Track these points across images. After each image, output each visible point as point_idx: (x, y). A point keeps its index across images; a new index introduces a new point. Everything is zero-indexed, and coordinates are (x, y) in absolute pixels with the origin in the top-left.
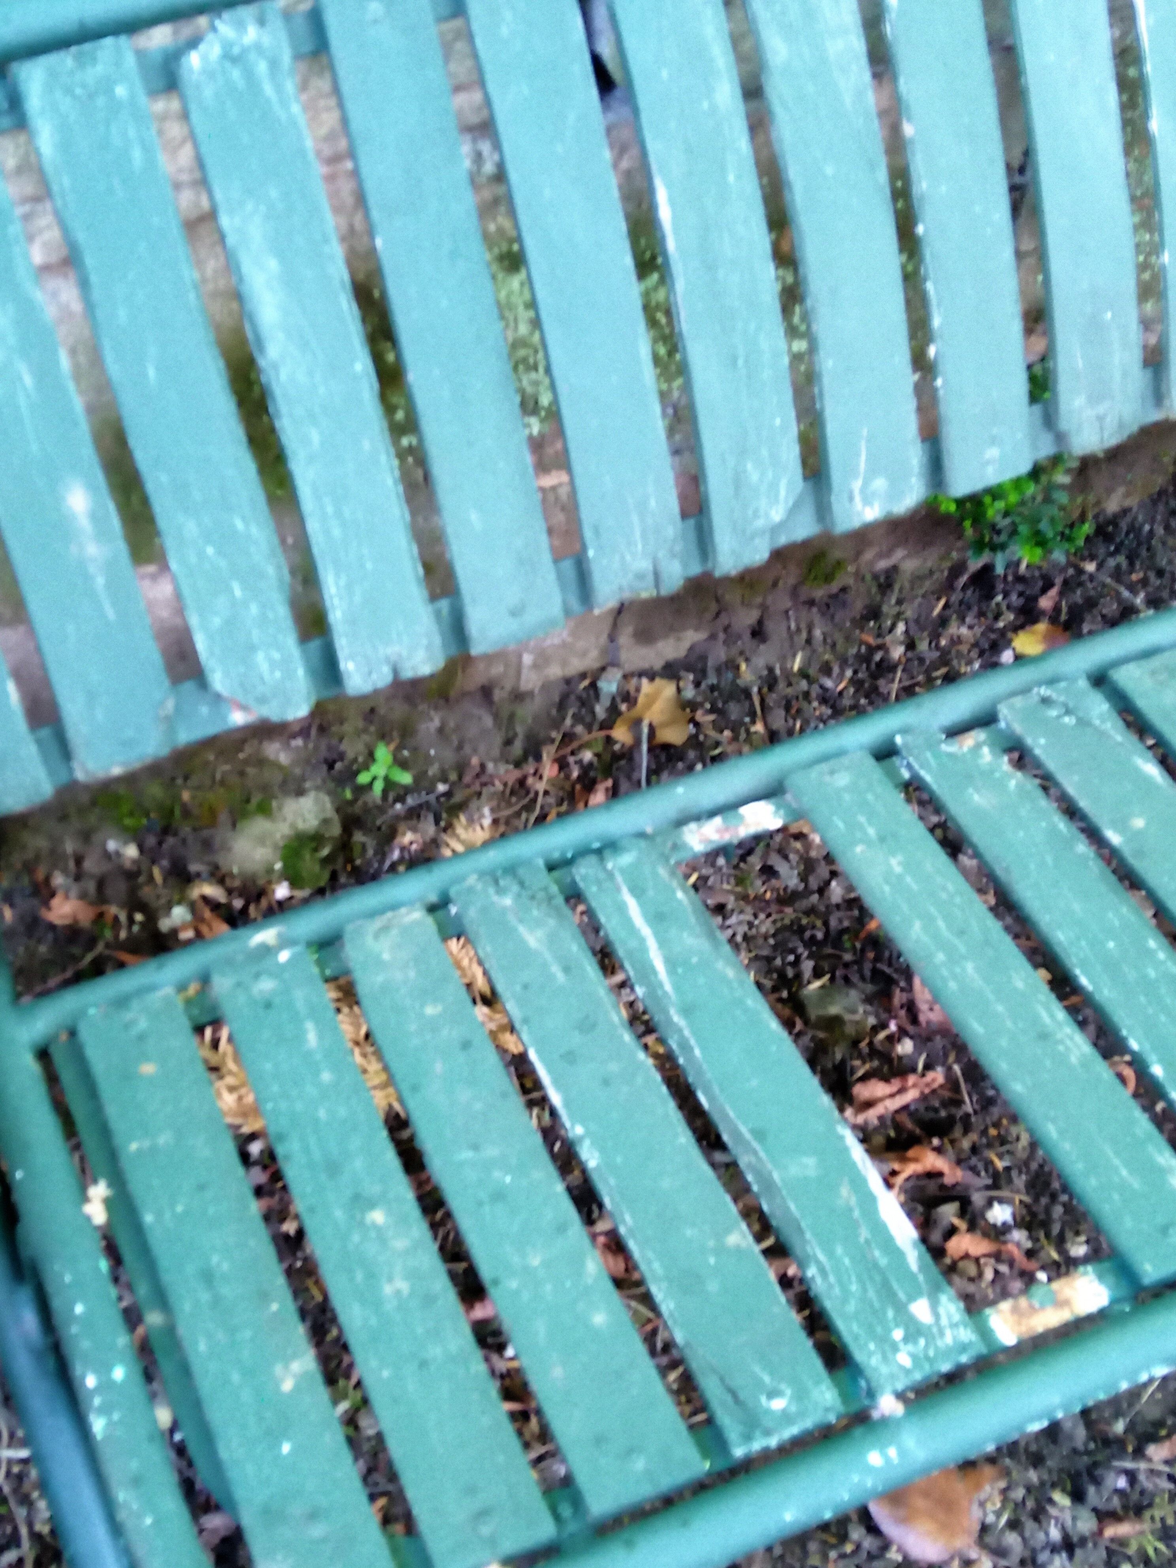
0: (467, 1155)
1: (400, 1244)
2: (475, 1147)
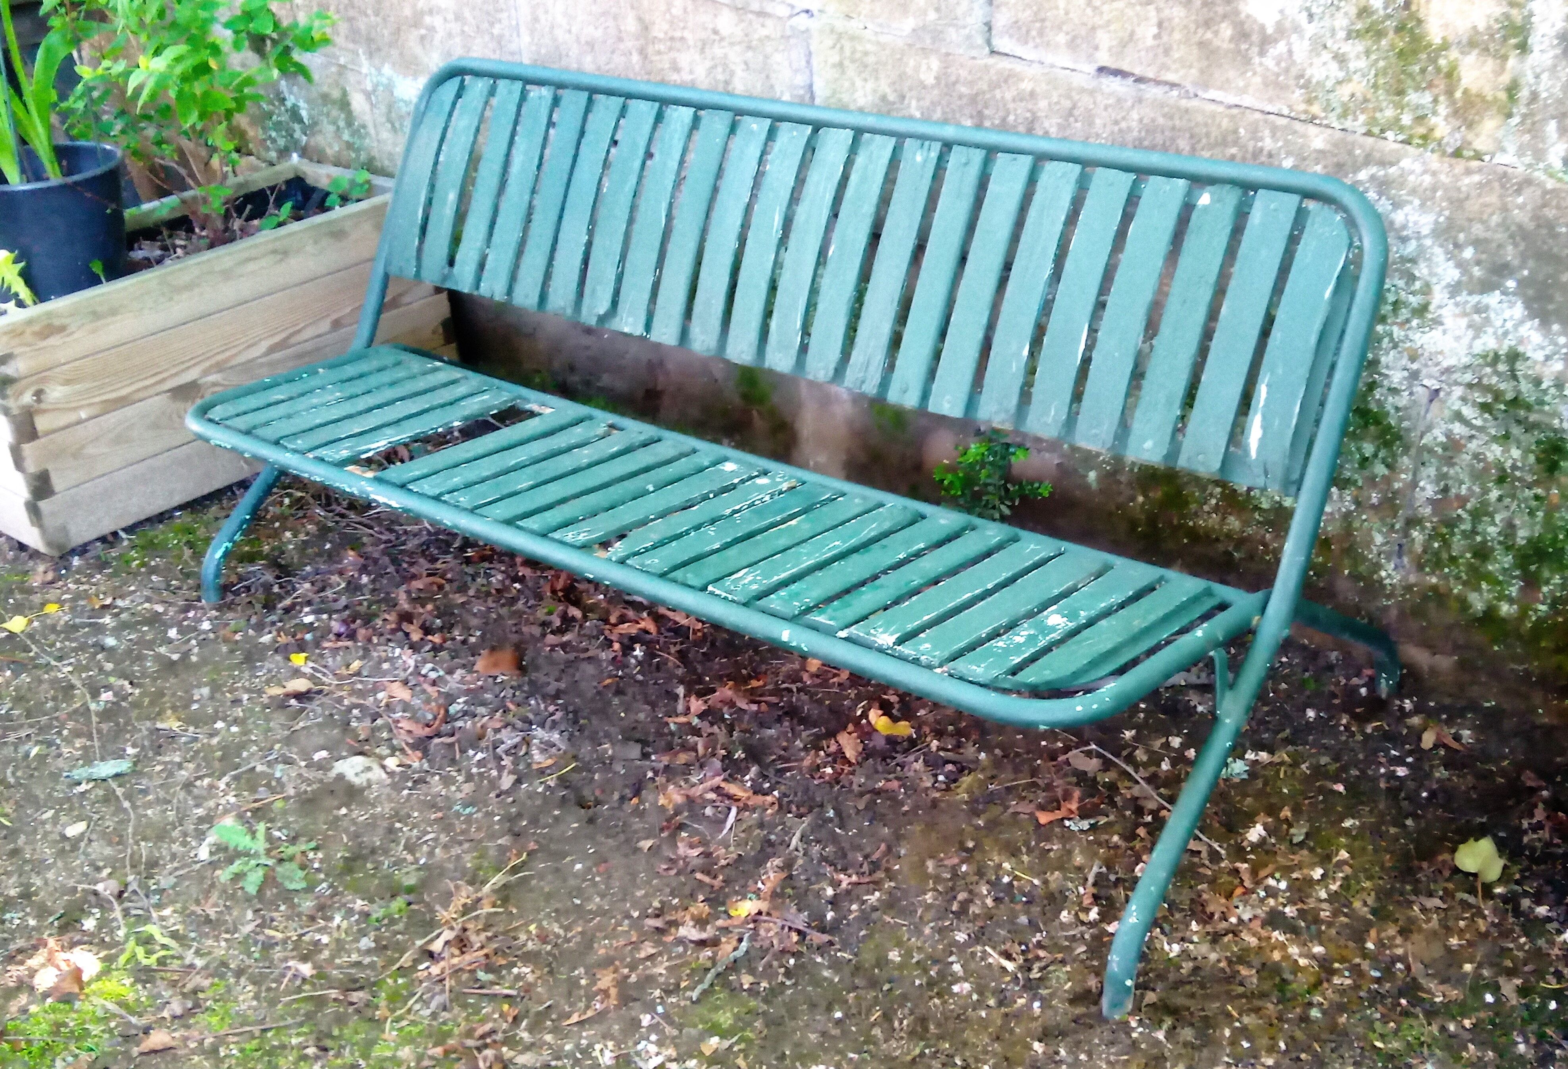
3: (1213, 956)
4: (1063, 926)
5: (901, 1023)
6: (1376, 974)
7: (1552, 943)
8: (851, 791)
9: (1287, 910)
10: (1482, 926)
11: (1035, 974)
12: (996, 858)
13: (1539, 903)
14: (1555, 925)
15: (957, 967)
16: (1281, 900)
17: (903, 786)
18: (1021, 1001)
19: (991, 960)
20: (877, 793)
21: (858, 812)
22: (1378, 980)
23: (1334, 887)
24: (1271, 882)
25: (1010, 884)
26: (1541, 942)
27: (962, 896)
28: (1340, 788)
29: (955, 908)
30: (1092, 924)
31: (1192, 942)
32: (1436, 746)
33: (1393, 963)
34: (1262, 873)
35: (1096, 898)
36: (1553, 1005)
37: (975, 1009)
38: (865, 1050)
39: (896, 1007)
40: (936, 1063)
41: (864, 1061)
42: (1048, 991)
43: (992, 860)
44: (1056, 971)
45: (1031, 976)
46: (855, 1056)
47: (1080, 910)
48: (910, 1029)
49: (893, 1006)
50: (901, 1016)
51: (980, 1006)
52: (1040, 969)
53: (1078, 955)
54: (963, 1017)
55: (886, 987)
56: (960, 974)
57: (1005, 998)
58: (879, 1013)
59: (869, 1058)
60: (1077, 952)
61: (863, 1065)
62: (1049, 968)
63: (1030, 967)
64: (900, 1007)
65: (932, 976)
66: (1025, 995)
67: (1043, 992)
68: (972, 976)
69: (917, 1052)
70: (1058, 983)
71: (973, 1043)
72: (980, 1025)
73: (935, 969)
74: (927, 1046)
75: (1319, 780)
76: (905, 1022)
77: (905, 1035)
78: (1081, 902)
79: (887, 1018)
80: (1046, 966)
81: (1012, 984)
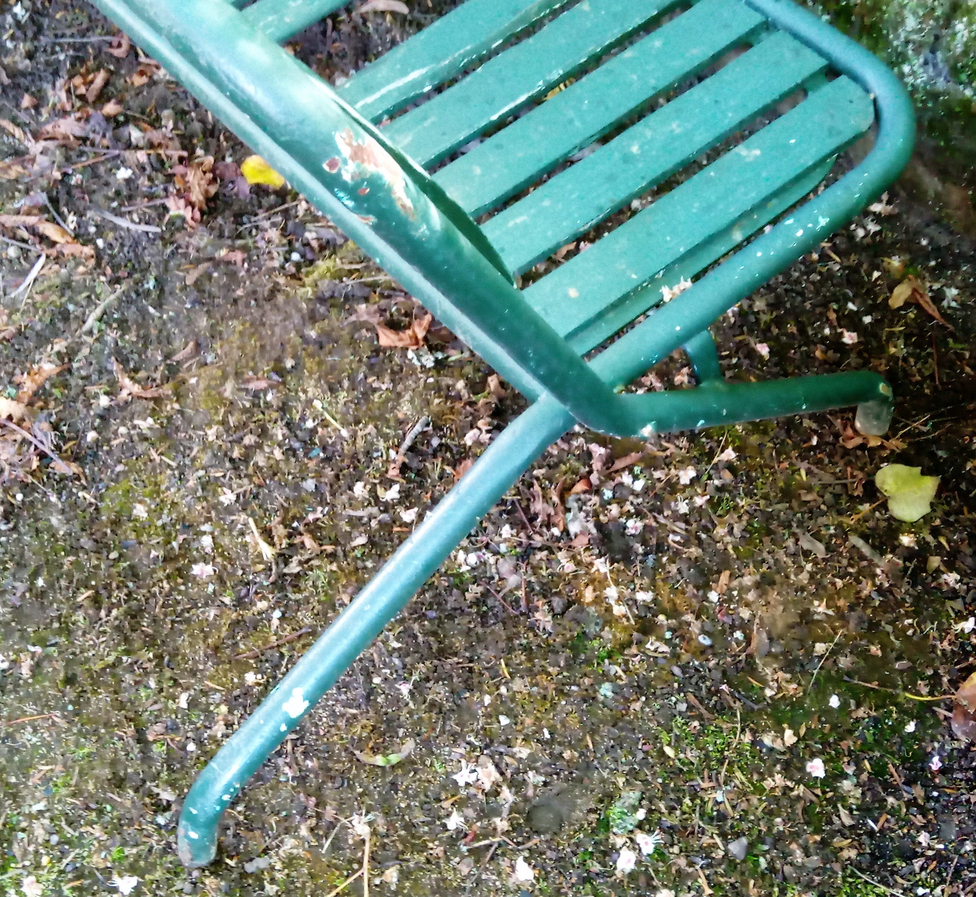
0: (577, 124)
1: (649, 134)
2: (571, 121)
3: (513, 580)
4: (352, 503)
5: (109, 612)
6: (706, 641)
7: (943, 631)
8: (186, 255)
9: (631, 523)
10: (867, 588)
11: (294, 568)
12: (311, 391)
13: (951, 567)
14: (958, 605)
15: (207, 541)
16: (628, 507)
17: (249, 259)
18: (262, 605)
19: (248, 538)
20: (216, 263)
21: (184, 288)
22: (703, 651)
23: (699, 501)
24: (626, 479)
25: (313, 431)
26: (930, 628)
27: (249, 440)
28: (764, 350)
29: (236, 454)
30: (387, 507)
31: (496, 553)
32: (907, 305)
33: (733, 628)
34: (619, 464)
35: (404, 468)
36: (911, 727)
37: (206, 605)
38: (53, 642)
39: (114, 585)
40: (129, 678)
41: (48, 657)
42: (299, 596)
43: (305, 392)
44: (319, 567)
45: (286, 571)
46: (38, 649)
47: (380, 483)
48: (117, 622)
49: (110, 584)
50: (114, 601)
51: (213, 602)
52: (300, 563)
53: (354, 549)
54: (187, 615)
55: (114, 555)
56: (208, 550)
57: (247, 594)
58: (90, 593)
59: (56, 655)
60: (354, 543)
61: (45, 663)
62: (312, 562)
63: (291, 557)
64: (118, 588)
65: (172, 548)
66: (270, 596)
67: (292, 596)
68: (222, 555)
69: (111, 659)
70: (315, 586)
71: (184, 655)
72: (202, 631)
73: (181, 538)
74: (127, 652)
75: (742, 333)
76: (115, 612)
77: (108, 630)
78: (387, 471)
79: (96, 601)
80: (309, 560)
81: (263, 576)
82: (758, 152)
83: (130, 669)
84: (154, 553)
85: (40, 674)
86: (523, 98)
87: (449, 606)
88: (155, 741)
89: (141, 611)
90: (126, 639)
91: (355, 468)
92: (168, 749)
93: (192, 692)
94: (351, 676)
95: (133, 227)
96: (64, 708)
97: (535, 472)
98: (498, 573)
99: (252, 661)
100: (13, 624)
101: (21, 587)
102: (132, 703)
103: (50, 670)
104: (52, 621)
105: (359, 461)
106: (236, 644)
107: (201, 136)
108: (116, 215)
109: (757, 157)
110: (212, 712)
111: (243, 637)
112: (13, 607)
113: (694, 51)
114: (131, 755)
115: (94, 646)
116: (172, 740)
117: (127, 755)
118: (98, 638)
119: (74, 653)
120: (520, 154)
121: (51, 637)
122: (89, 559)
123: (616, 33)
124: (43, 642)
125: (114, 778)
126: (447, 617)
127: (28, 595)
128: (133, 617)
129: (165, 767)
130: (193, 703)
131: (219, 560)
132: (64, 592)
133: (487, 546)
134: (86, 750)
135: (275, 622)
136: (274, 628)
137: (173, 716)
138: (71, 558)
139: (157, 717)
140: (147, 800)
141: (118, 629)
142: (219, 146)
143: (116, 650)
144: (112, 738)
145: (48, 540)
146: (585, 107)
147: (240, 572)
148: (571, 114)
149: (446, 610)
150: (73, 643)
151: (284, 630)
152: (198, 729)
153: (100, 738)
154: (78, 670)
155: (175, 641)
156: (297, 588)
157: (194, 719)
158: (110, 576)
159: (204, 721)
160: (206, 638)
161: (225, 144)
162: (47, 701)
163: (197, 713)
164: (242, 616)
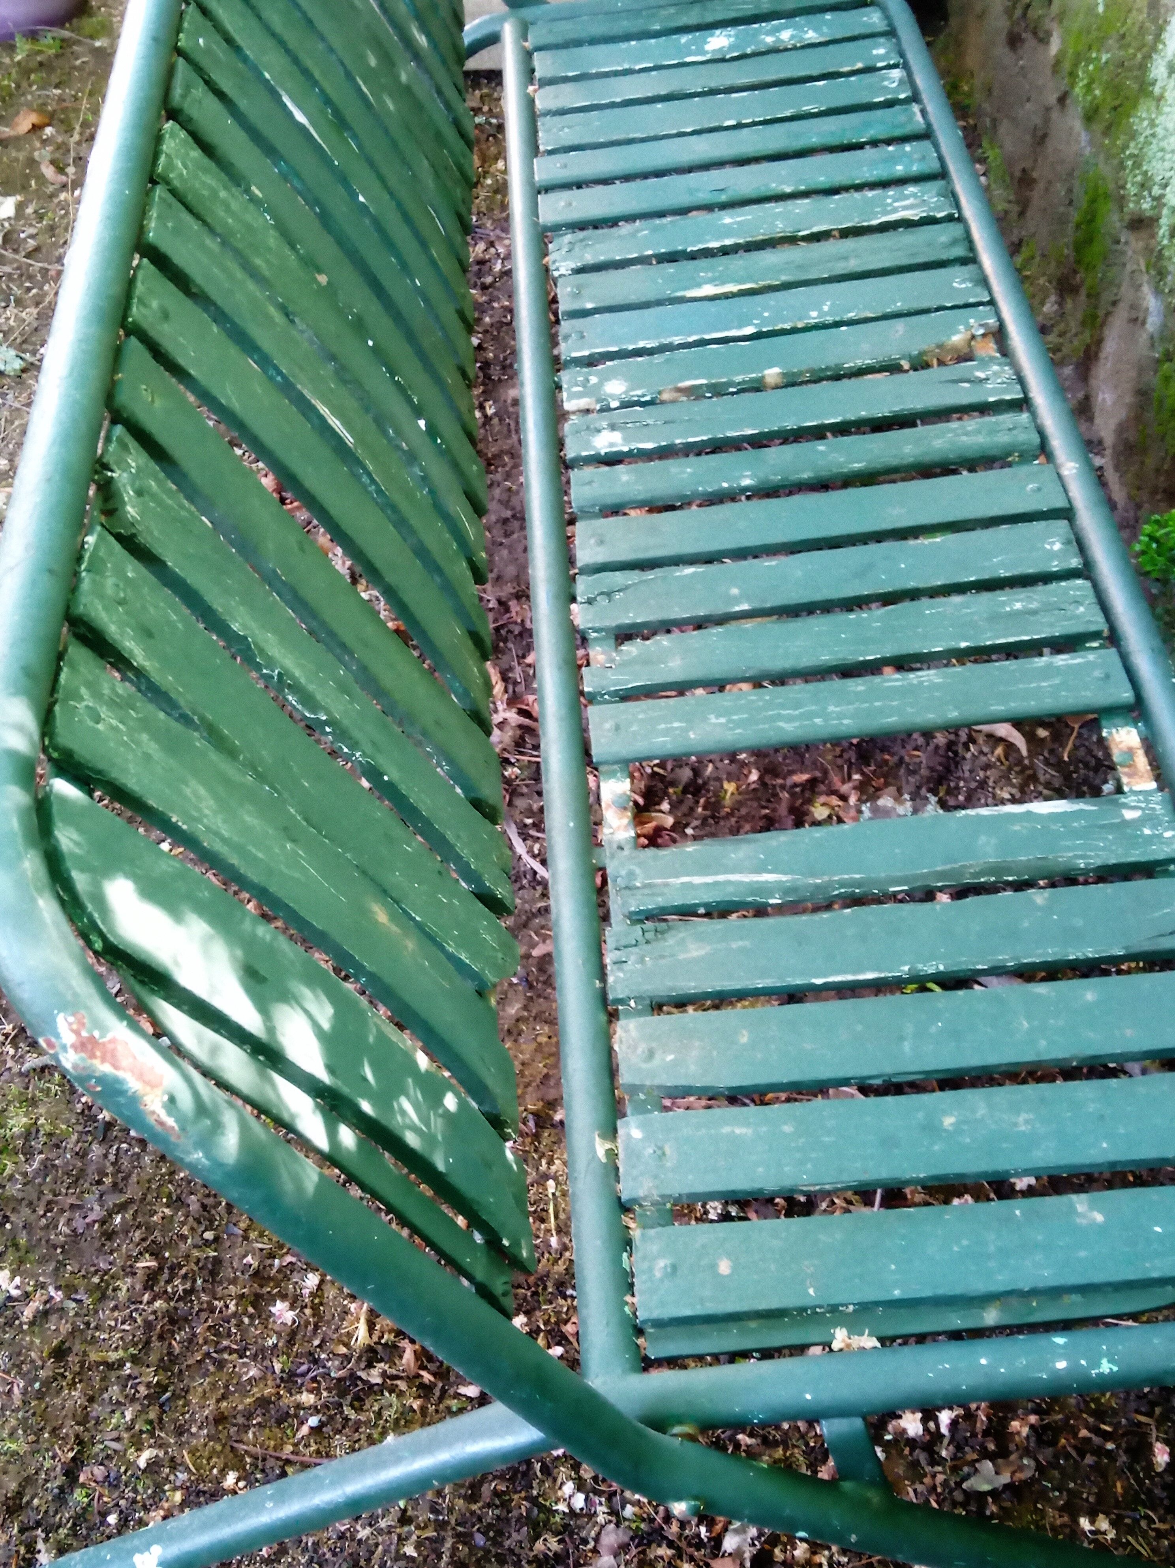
0: (907, 1046)
1: (982, 1111)
2: (902, 1038)
11: (374, 1376)
15: (312, 1281)
19: (354, 1306)
37: (254, 1357)
38: (78, 1297)
39: (183, 1271)
40: (115, 1391)
41: (61, 1311)
42: (352, 1415)
43: (550, 1162)
44: (400, 1394)
45: (362, 1374)
46: (58, 1296)
47: (548, 1332)
48: (152, 1317)
49: (181, 1267)
50: (169, 1290)
51: (263, 1358)
52: (384, 1374)
53: (457, 1396)
54: (226, 1356)
55: (209, 1235)
56: (306, 1292)
57: (303, 1375)
58: (153, 1264)
59: (72, 1313)
60: (463, 1390)
61: (54, 1318)
62: (398, 1382)
63: (381, 1360)
64: (185, 1277)
65: (271, 1266)
66: (325, 1394)
67: (347, 1410)
68: (315, 1308)
69: (113, 1356)
70: (379, 1414)
71: (187, 1404)
72: (226, 1387)
73: (289, 1259)
74: (135, 1360)
75: (1150, 1414)
76: (158, 1304)
77: (139, 1320)
78: (566, 1322)
79: (152, 1278)
80: (397, 1377)
81: (337, 1363)
82: (1099, 1218)
83: (124, 1382)
84: (249, 1259)
85: (41, 1326)
86: (870, 976)
87: (507, 1543)
88: (83, 1485)
89: (186, 1320)
90: (148, 1343)
91: (535, 1294)
92: (89, 1505)
93: (161, 1454)
94: (335, 1554)
95: (526, 858)
96: (31, 1383)
97: (740, 1437)
98: (597, 1539)
99: (248, 1460)
100: (59, 1250)
101: (97, 1212)
102: (97, 1423)
103: (53, 1328)
104: (96, 1272)
105: (545, 1288)
106: (246, 1428)
107: (681, 788)
108: (520, 834)
109: (1093, 1224)
110: (164, 1492)
111: (259, 1424)
112: (74, 1231)
113: (1128, 1032)
114: (49, 1485)
115: (112, 1329)
116: (101, 1496)
117: (46, 1481)
118: (123, 1323)
119: (88, 1324)
120: (808, 1046)
121: (81, 1290)
122: (183, 1224)
123: (1049, 953)
124: (69, 1290)
125: (13, 1498)
126: (497, 1555)
127: (96, 1226)
128: (172, 1322)
129: (69, 1525)
130: (153, 1466)
131: (308, 1311)
132: (131, 1246)
133: (611, 1496)
134: (14, 1447)
135: (305, 1430)
136: (299, 1435)
137: (123, 1469)
138: (167, 1211)
139: (108, 1457)
140: (22, 1550)
141: (149, 1326)
142: (692, 809)
143: (126, 1350)
144: (47, 1450)
145: (162, 1175)
146: (933, 1030)
147: (316, 1342)
148: (909, 1029)
149: (501, 1545)
150: (96, 1312)
151: (307, 1446)
152: (134, 1501)
153: (36, 1442)
154: (77, 1347)
155: (193, 1379)
156: (358, 1403)
157: (140, 1488)
158: (187, 1257)
159: (149, 1497)
160: (224, 1397)
161: (700, 810)
162: (23, 1362)
163: (148, 1482)
164: (280, 1397)
